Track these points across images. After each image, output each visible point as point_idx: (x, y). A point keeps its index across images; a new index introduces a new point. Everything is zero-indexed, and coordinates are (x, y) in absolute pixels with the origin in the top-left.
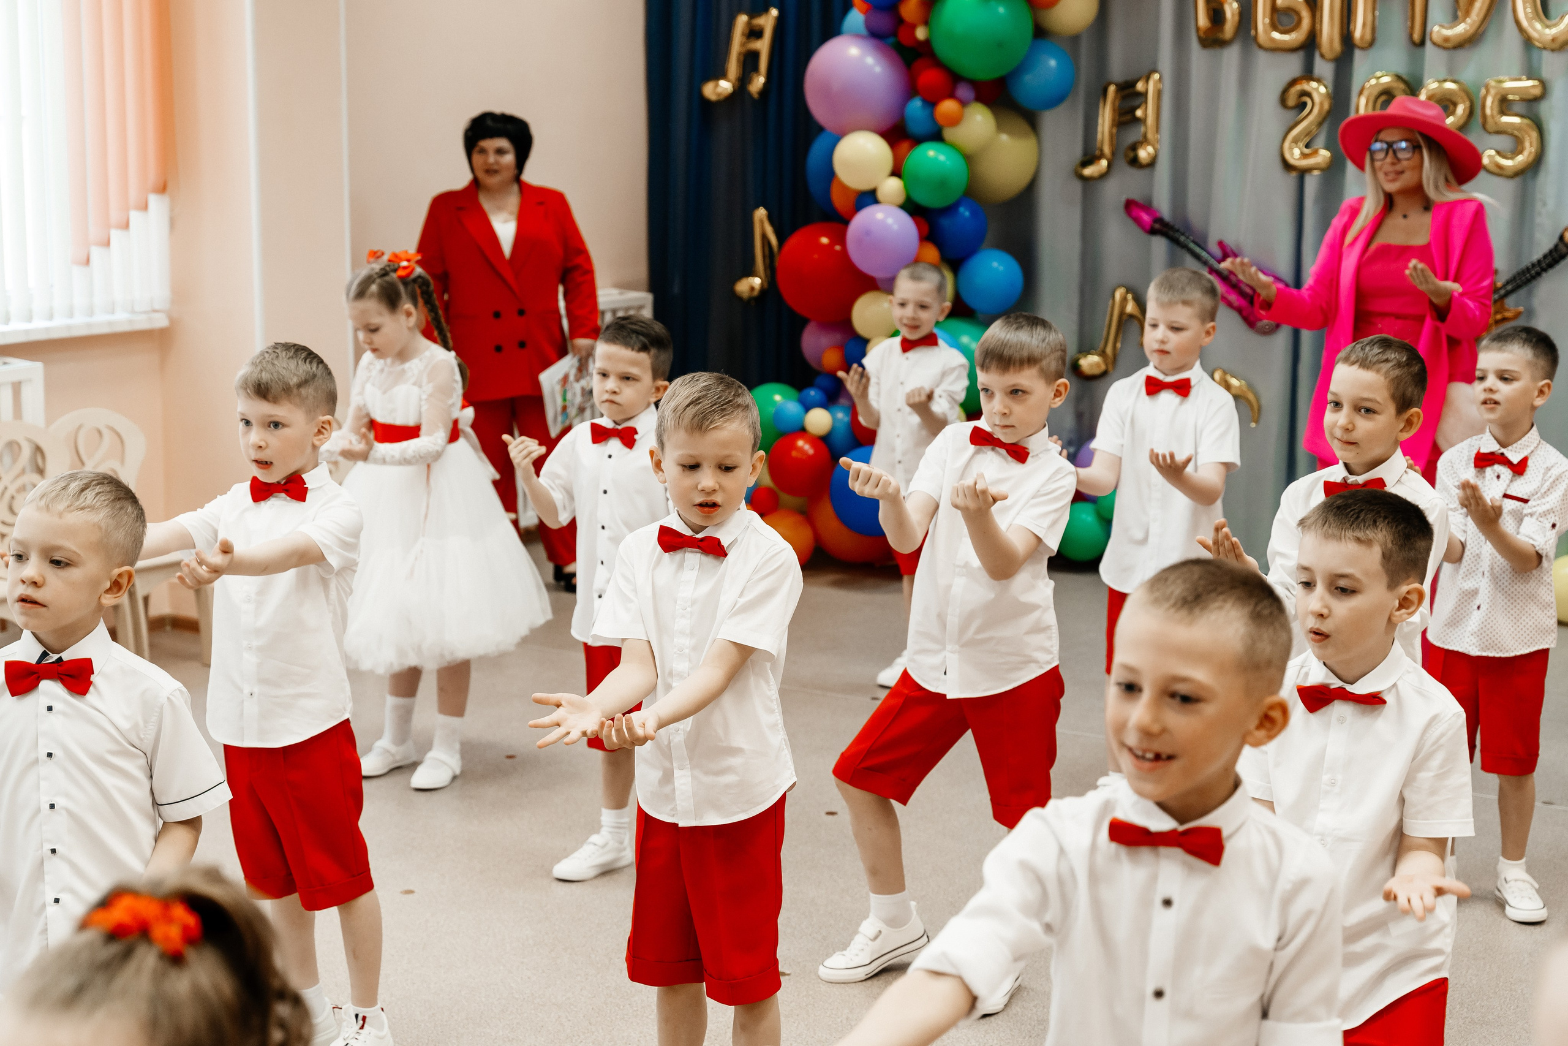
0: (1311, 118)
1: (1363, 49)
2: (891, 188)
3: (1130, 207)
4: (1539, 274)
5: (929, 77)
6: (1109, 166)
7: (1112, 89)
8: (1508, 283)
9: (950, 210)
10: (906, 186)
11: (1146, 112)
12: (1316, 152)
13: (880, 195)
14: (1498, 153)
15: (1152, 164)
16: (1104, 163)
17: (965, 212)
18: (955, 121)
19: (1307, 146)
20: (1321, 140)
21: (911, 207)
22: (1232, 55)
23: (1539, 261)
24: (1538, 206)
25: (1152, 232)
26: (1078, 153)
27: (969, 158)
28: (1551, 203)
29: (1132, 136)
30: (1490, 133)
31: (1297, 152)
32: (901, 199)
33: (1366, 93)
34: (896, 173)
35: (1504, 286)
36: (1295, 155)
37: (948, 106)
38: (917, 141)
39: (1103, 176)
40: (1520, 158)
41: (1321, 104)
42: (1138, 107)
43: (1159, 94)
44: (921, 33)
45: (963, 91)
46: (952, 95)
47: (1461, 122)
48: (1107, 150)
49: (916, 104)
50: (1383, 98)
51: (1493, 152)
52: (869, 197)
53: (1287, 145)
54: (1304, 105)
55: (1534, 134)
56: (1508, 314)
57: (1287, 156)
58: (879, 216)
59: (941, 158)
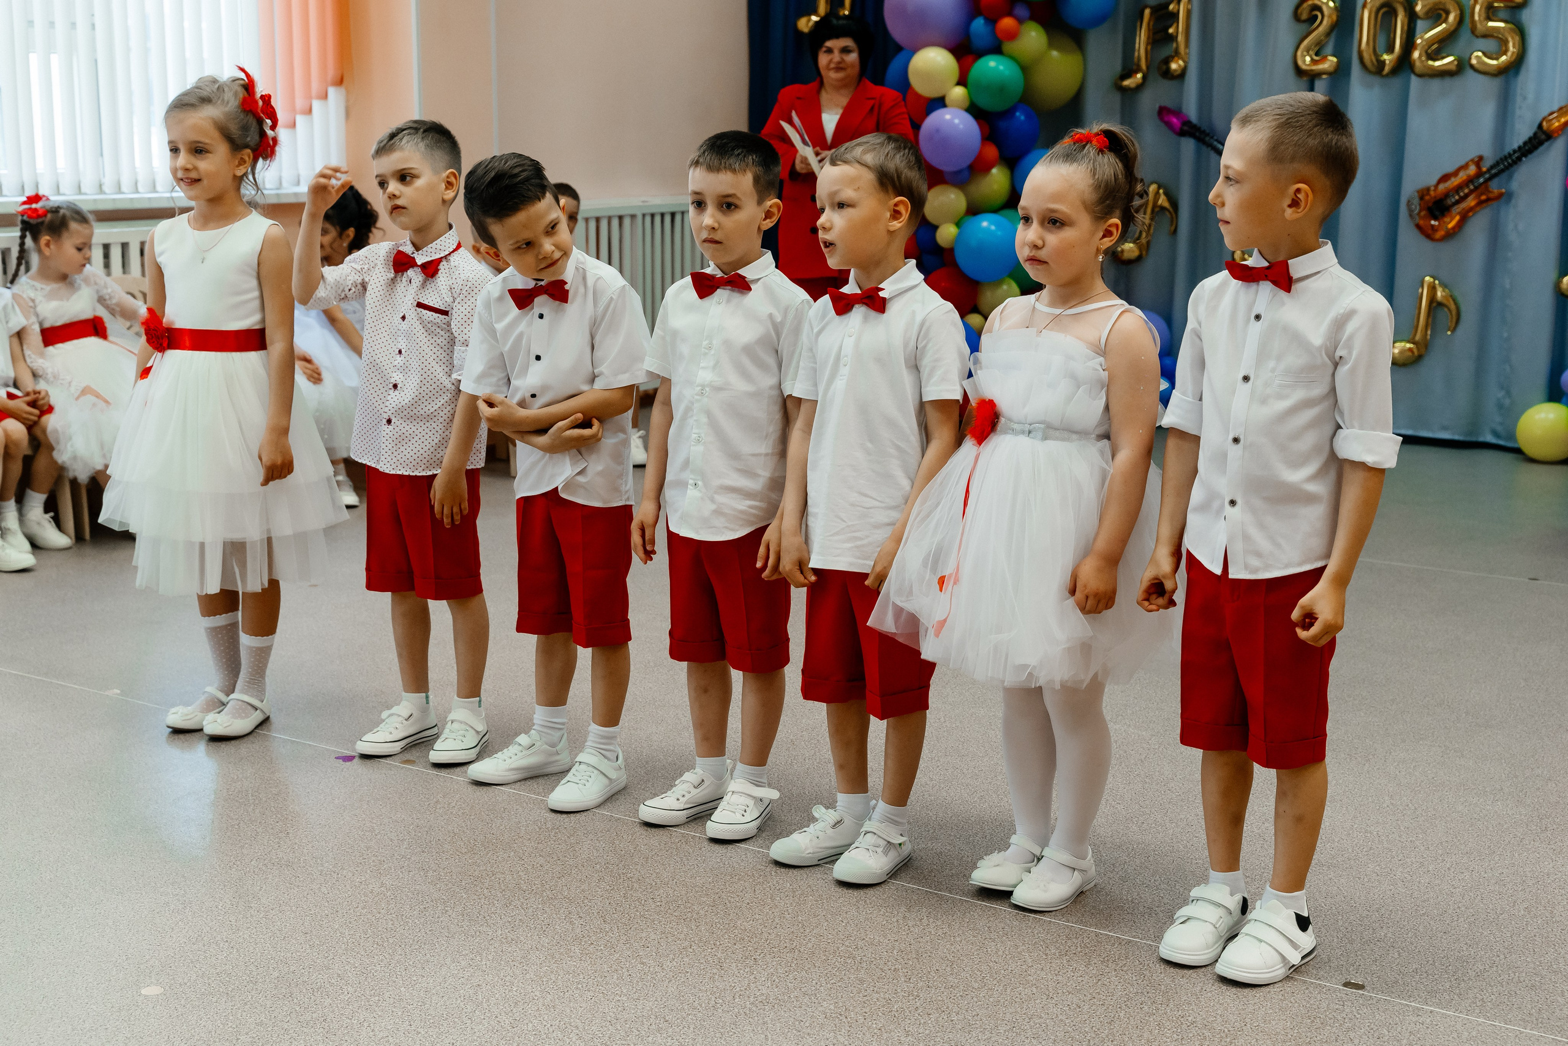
0: (1321, 29)
2: (957, 93)
3: (1164, 113)
4: (1519, 159)
6: (1144, 78)
7: (1147, 12)
8: (1492, 167)
9: (1009, 113)
10: (969, 93)
11: (1178, 29)
12: (1324, 59)
13: (947, 101)
14: (1484, 54)
15: (1182, 75)
16: (1140, 76)
17: (1020, 116)
18: (1012, 36)
19: (1317, 54)
20: (1329, 48)
21: (974, 109)
23: (1520, 148)
24: (1519, 99)
25: (1182, 133)
26: (1118, 68)
27: (1026, 67)
28: (1531, 97)
29: (1165, 52)
30: (1477, 37)
31: (1308, 59)
32: (967, 104)
33: (1369, 6)
34: (962, 81)
35: (1489, 170)
36: (1306, 61)
37: (1007, 22)
38: (981, 53)
39: (1139, 87)
40: (1504, 58)
41: (1330, 16)
42: (1170, 26)
43: (1189, 13)
45: (1021, 11)
46: (1010, 14)
47: (1452, 28)
48: (1144, 66)
49: (979, 24)
50: (1384, 10)
51: (1480, 54)
52: (940, 102)
53: (1299, 53)
54: (1316, 17)
55: (1517, 38)
56: (1491, 195)
57: (1300, 63)
58: (948, 117)
59: (1001, 68)
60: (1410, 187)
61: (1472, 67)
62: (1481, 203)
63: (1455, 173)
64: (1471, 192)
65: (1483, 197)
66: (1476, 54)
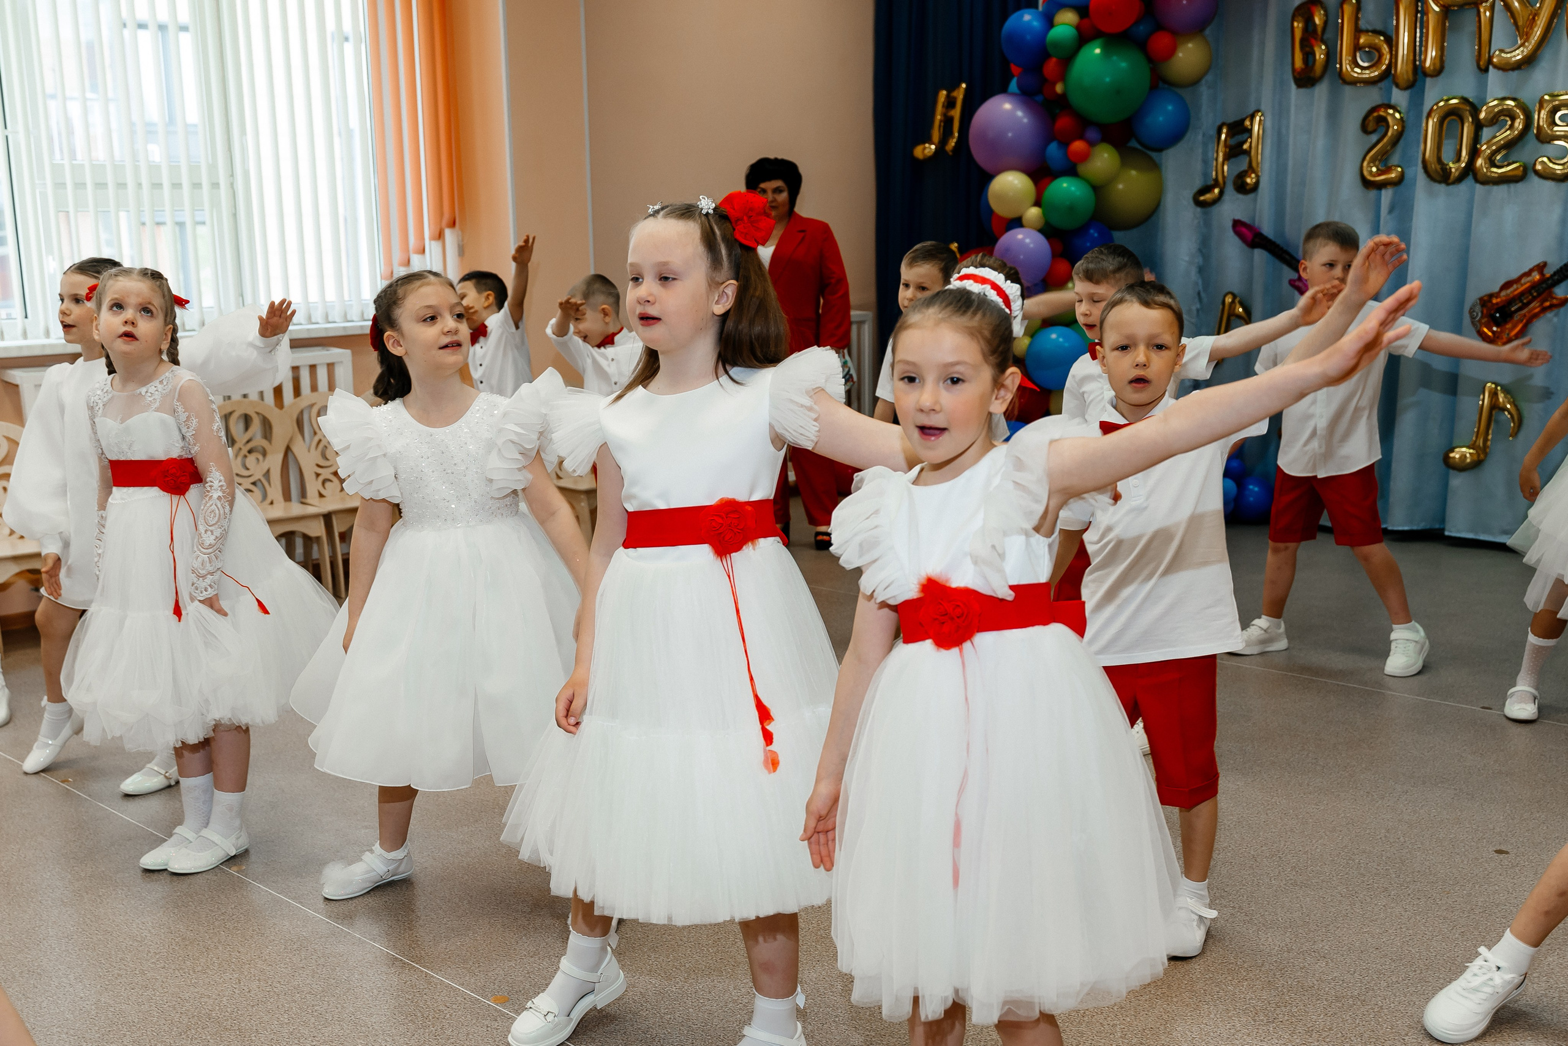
0: (1387, 140)
1: (1432, 76)
2: (1033, 213)
3: (1239, 227)
5: (1064, 122)
6: (1221, 193)
7: (1225, 129)
8: (1556, 273)
9: (1080, 231)
10: (1044, 213)
11: (1252, 144)
12: (1390, 169)
13: (1024, 221)
14: (1550, 159)
15: (1255, 188)
16: (1217, 191)
17: (1092, 233)
18: (1085, 157)
19: (1383, 165)
21: (1048, 230)
22: (1321, 91)
25: (1254, 246)
26: (1197, 182)
27: (1098, 189)
30: (1543, 142)
31: (1374, 169)
32: (1041, 224)
33: (1434, 114)
35: (1551, 277)
36: (1372, 171)
37: (1078, 145)
38: (1055, 175)
39: (1216, 201)
41: (1395, 127)
42: (1245, 141)
43: (1263, 129)
44: (1059, 88)
45: (1092, 134)
46: (1081, 137)
47: (1518, 135)
48: (1220, 180)
49: (1054, 146)
50: (1450, 117)
51: (1545, 159)
52: (1017, 222)
53: (1365, 164)
54: (1381, 128)
56: (1555, 302)
57: (1366, 173)
58: (1020, 237)
59: (1073, 189)
60: (1473, 295)
61: (1536, 172)
62: (1544, 310)
63: (1517, 281)
64: (1534, 299)
65: (1547, 304)
66: (1540, 160)
